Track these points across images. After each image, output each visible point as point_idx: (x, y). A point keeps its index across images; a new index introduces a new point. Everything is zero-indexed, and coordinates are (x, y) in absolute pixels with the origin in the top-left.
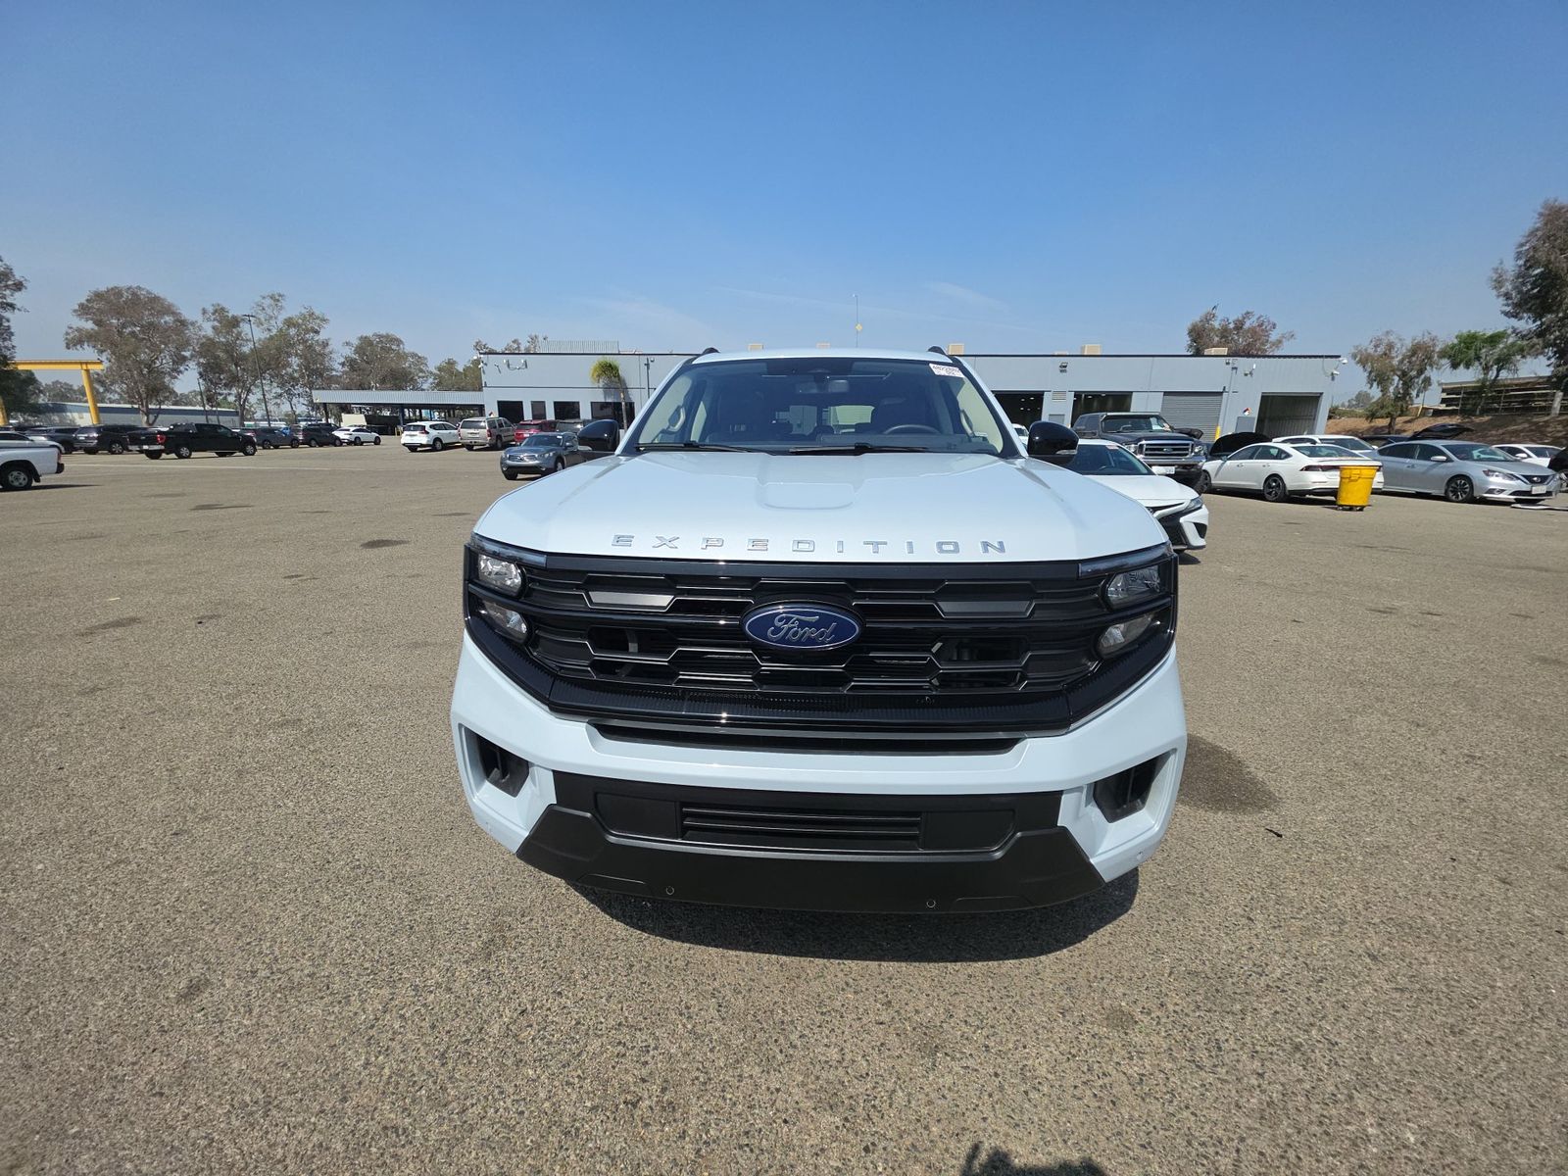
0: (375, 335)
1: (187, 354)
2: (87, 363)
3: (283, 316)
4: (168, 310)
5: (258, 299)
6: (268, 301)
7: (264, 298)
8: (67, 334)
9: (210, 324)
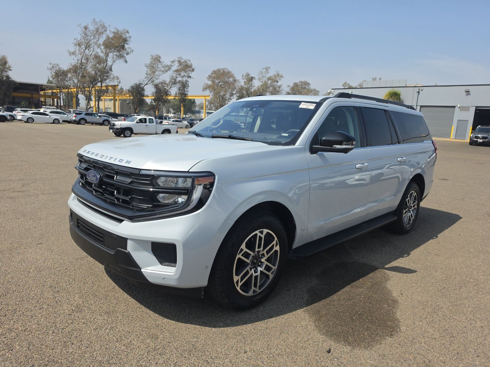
0: (300, 82)
1: (234, 92)
2: (206, 96)
3: (268, 76)
4: (232, 76)
5: (261, 69)
6: (264, 70)
7: (263, 69)
8: (204, 86)
9: (244, 80)
